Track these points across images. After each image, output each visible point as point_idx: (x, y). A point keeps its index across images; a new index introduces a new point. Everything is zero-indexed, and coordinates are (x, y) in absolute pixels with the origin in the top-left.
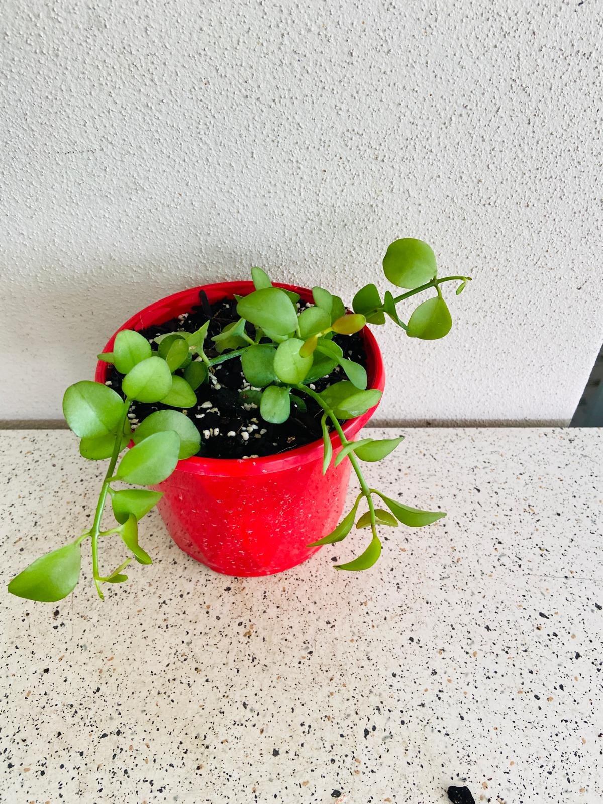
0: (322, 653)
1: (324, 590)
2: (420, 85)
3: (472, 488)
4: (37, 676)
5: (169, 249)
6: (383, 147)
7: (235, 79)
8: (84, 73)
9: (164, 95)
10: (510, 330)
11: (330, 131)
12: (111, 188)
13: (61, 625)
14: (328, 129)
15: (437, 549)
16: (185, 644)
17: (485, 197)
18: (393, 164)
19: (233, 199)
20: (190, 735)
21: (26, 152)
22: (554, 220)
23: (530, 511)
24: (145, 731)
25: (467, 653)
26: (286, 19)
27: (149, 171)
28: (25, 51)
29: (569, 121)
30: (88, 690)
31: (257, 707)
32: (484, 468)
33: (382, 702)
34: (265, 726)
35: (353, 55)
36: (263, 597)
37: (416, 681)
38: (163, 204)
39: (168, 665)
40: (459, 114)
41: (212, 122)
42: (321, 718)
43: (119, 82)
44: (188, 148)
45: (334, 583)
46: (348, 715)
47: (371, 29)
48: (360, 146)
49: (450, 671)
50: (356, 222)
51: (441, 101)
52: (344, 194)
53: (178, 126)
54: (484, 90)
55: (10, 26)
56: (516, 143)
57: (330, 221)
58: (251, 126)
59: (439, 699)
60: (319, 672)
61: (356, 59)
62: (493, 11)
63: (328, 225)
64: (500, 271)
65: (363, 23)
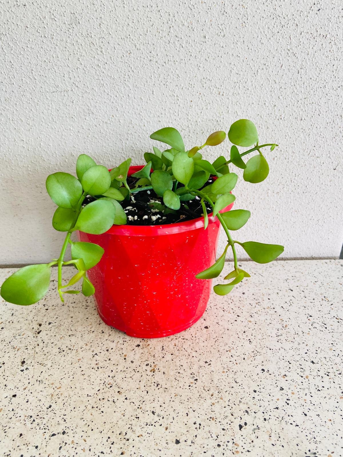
0: (204, 380)
1: (202, 344)
2: (241, 53)
3: (287, 289)
4: (8, 399)
5: (105, 149)
6: (222, 87)
7: (145, 50)
8: (66, 48)
9: (107, 60)
10: (298, 196)
11: (195, 79)
12: (75, 113)
13: (26, 369)
14: (193, 77)
15: (272, 320)
16: (110, 378)
17: (278, 115)
18: (228, 96)
19: (142, 118)
20: (115, 433)
21: (30, 92)
22: (317, 127)
23: (326, 300)
24: (83, 431)
25: (302, 377)
26: (172, 19)
27: (97, 102)
28: (36, 36)
29: (319, 72)
30: (43, 407)
31: (162, 413)
32: (293, 279)
33: (249, 408)
34: (168, 426)
35: (206, 37)
36: (162, 349)
37: (270, 394)
38: (103, 122)
39: (99, 390)
40: (262, 68)
41: (132, 74)
42: (208, 419)
43: (84, 52)
44: (119, 89)
45: (208, 340)
46: (227, 416)
47: (215, 24)
48: (210, 87)
49: (292, 388)
50: (209, 131)
51: (252, 61)
52: (202, 114)
53: (114, 77)
54: (274, 55)
55: (30, 23)
56: (292, 84)
57: (195, 130)
58: (152, 76)
59: (288, 404)
60: (203, 391)
61: (208, 40)
62: (276, 14)
63: (194, 132)
64: (290, 159)
65: (211, 21)
